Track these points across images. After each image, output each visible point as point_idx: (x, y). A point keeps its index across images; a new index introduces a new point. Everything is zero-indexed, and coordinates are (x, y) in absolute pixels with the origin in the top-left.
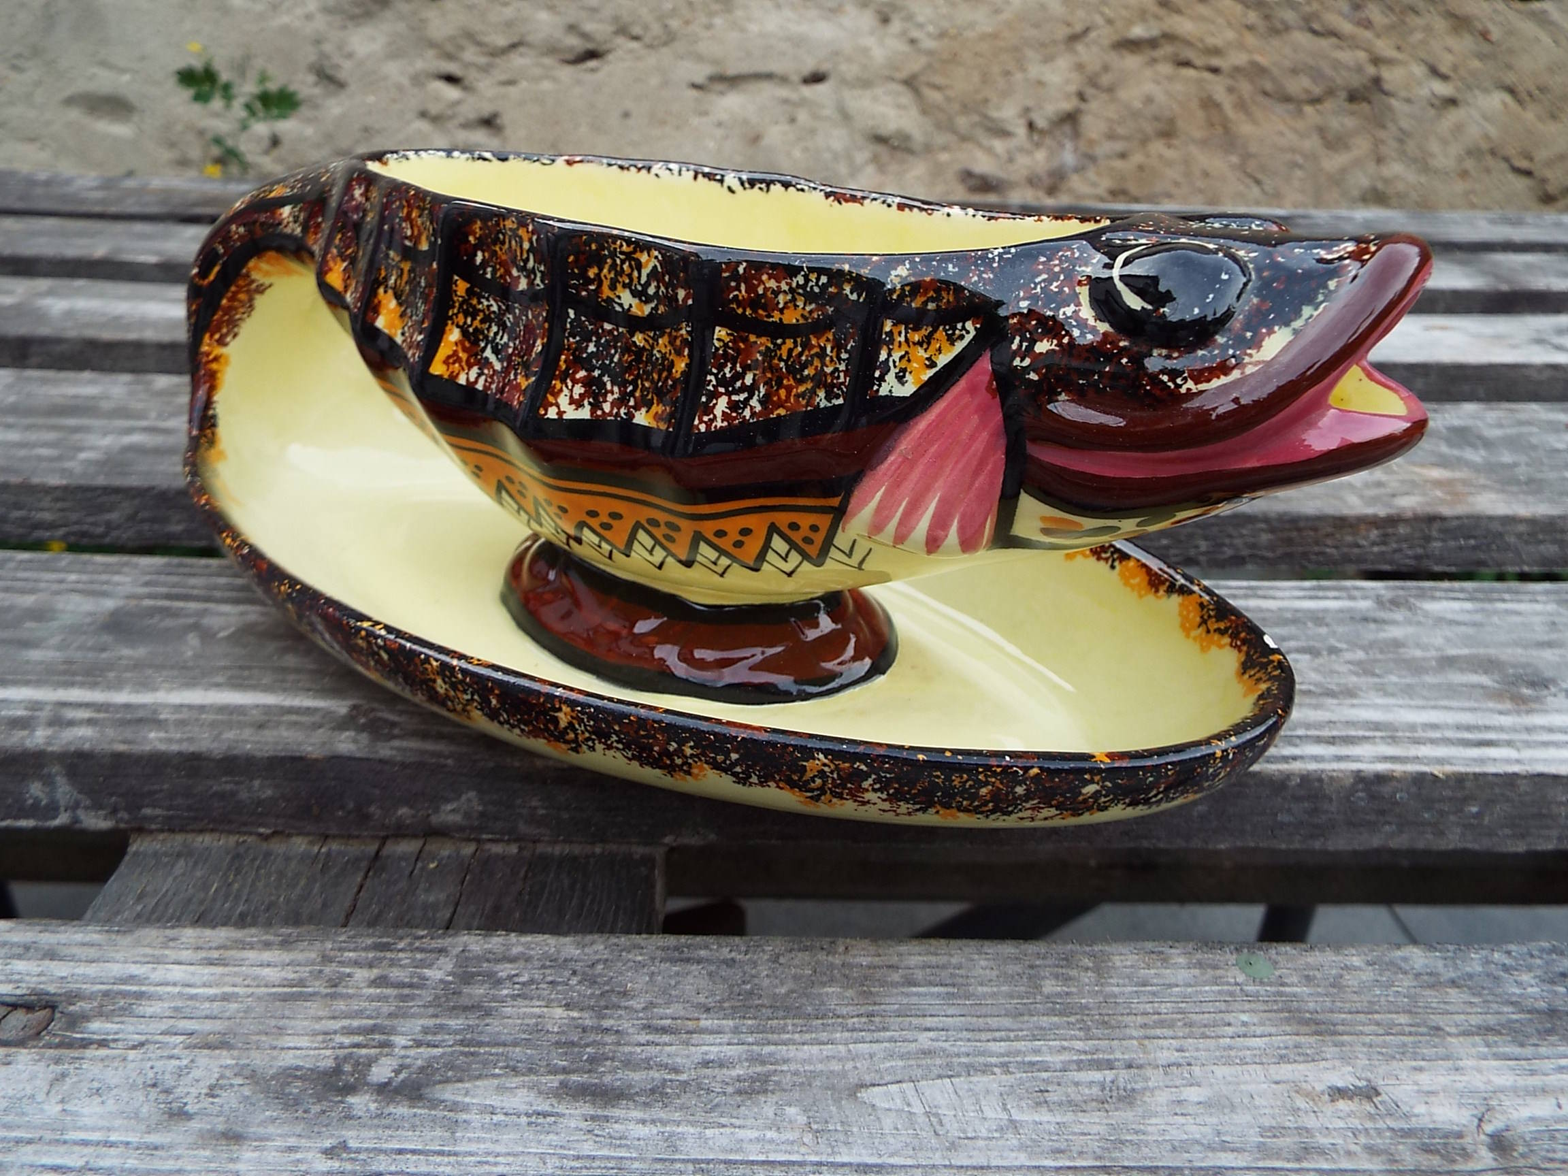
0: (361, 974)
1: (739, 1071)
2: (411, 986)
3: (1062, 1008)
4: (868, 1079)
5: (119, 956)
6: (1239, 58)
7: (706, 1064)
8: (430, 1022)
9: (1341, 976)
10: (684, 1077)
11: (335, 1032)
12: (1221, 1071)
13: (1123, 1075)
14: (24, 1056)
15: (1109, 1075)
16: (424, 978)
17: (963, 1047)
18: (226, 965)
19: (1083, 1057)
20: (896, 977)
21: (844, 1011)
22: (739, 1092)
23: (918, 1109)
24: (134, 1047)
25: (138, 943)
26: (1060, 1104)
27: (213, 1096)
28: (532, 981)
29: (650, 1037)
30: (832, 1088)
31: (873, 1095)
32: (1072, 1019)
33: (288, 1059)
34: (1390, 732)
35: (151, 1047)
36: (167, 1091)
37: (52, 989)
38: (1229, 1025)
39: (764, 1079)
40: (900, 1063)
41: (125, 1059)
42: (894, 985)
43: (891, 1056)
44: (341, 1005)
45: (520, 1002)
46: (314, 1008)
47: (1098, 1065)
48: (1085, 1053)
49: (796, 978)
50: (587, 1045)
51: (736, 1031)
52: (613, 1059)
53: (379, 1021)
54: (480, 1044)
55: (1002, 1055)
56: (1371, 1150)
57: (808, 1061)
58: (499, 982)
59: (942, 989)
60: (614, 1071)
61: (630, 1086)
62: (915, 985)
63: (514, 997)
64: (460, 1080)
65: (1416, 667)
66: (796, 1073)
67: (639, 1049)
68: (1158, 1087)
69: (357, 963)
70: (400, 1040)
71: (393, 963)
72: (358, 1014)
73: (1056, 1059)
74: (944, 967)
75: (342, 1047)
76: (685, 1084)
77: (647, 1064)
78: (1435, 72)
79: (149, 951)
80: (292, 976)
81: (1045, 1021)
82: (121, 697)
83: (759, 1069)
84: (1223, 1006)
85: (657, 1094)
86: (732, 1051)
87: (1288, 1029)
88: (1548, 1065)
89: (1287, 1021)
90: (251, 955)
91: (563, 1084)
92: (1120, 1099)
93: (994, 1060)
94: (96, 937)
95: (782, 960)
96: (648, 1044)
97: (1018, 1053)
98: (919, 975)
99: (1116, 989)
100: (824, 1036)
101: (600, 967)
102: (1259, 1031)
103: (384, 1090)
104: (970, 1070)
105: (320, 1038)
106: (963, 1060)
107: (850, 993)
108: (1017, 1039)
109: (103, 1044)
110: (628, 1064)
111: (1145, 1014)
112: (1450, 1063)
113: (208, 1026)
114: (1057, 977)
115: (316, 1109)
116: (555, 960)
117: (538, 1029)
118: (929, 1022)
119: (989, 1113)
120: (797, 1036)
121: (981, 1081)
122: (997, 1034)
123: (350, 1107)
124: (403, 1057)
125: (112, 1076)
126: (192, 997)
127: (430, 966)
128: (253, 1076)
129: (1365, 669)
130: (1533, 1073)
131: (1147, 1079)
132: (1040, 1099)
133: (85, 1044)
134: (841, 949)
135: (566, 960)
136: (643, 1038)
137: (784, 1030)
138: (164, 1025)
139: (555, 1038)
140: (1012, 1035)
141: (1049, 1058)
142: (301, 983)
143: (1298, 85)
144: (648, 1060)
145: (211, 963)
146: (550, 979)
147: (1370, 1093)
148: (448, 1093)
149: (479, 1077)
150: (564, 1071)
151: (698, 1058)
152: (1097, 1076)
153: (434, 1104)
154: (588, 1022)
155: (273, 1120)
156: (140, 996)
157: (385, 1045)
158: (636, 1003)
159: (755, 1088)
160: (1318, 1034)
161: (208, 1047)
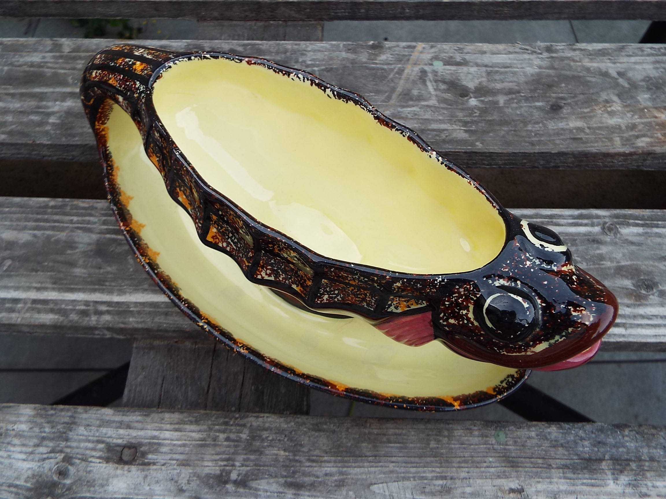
0: (222, 436)
1: (336, 478)
2: (237, 441)
3: (435, 454)
4: (373, 481)
5: (149, 427)
7: (326, 475)
8: (245, 457)
9: (526, 441)
10: (320, 480)
11: (218, 460)
12: (479, 481)
13: (449, 482)
14: (133, 468)
15: (445, 482)
16: (241, 438)
17: (403, 470)
18: (181, 431)
19: (438, 475)
20: (385, 439)
21: (368, 454)
22: (336, 486)
23: (387, 493)
24: (163, 465)
25: (153, 422)
26: (429, 493)
27: (190, 484)
28: (273, 440)
29: (310, 464)
30: (363, 484)
31: (374, 488)
32: (437, 459)
33: (207, 470)
35: (168, 465)
36: (176, 482)
37: (133, 441)
38: (485, 462)
39: (343, 481)
40: (383, 476)
41: (161, 470)
42: (384, 442)
43: (381, 473)
44: (218, 449)
45: (270, 449)
46: (210, 450)
47: (442, 478)
48: (439, 473)
49: (354, 439)
50: (292, 467)
51: (335, 462)
52: (299, 472)
53: (230, 456)
54: (260, 466)
55: (414, 473)
57: (357, 474)
58: (263, 440)
59: (398, 445)
60: (299, 477)
61: (305, 483)
62: (391, 443)
63: (268, 446)
64: (256, 480)
66: (352, 479)
67: (307, 469)
68: (458, 487)
69: (219, 431)
70: (237, 464)
71: (231, 431)
72: (223, 453)
74: (400, 435)
75: (221, 466)
76: (320, 482)
77: (309, 474)
79: (156, 425)
80: (201, 436)
81: (428, 459)
83: (342, 477)
84: (485, 454)
85: (312, 486)
86: (334, 470)
87: (503, 465)
88: (580, 482)
89: (504, 461)
90: (187, 427)
91: (286, 482)
92: (446, 491)
93: (411, 475)
94: (139, 418)
95: (350, 430)
96: (309, 467)
97: (419, 472)
98: (392, 438)
99: (453, 446)
100: (361, 464)
101: (293, 433)
102: (494, 465)
103: (236, 483)
104: (405, 479)
105: (214, 462)
106: (402, 475)
107: (370, 446)
108: (419, 467)
109: (154, 464)
110: (304, 474)
111: (460, 457)
112: (548, 480)
113: (181, 457)
114: (435, 440)
115: (218, 489)
116: (279, 430)
117: (276, 460)
118: (394, 459)
119: (407, 496)
120: (353, 464)
121: (407, 483)
122: (414, 465)
123: (227, 489)
124: (239, 470)
125: (160, 476)
126: (174, 445)
127: (241, 433)
128: (199, 477)
130: (574, 485)
131: (455, 484)
132: (423, 491)
133: (149, 464)
134: (368, 425)
135: (283, 430)
136: (308, 464)
137: (349, 462)
138: (169, 456)
139: (282, 464)
140: (418, 465)
141: (428, 475)
142: (204, 440)
144: (309, 473)
145: (176, 430)
146: (278, 438)
147: (521, 491)
148: (254, 484)
149: (262, 479)
150: (286, 477)
151: (324, 472)
152: (440, 482)
153: (250, 488)
154: (291, 457)
155: (207, 493)
156: (159, 444)
157: (233, 465)
158: (305, 449)
159: (340, 484)
160: (512, 467)
161: (184, 465)
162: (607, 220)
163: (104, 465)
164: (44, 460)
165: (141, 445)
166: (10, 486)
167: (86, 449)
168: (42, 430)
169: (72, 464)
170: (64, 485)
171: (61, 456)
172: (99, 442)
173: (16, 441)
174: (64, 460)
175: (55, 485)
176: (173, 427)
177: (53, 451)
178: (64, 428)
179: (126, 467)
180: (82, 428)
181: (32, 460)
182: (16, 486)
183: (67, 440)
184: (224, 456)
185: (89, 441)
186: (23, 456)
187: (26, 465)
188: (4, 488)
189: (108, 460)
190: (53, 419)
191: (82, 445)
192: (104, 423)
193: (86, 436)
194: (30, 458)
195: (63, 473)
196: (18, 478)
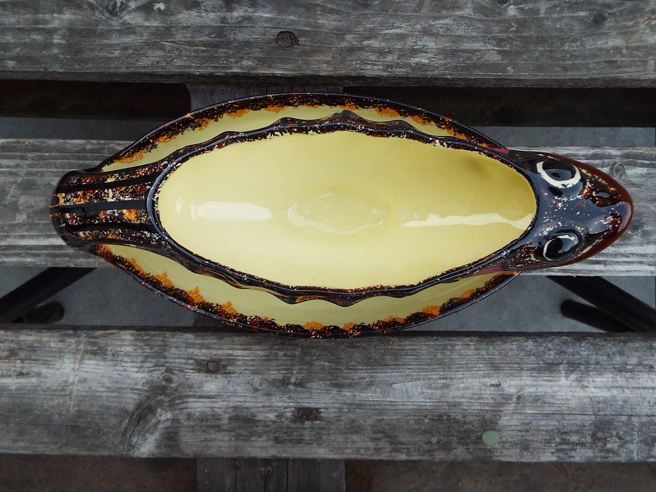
0: (281, 353)
1: (367, 380)
2: (292, 356)
3: (440, 362)
4: (394, 382)
5: (224, 347)
7: (360, 378)
8: (299, 367)
9: (508, 352)
11: (280, 370)
12: (470, 380)
13: (449, 381)
14: (219, 376)
15: (445, 381)
16: (295, 354)
17: (416, 374)
18: (249, 350)
20: (403, 353)
21: (390, 364)
22: (367, 385)
23: (404, 389)
24: (240, 374)
25: (226, 344)
26: (433, 388)
27: (262, 386)
28: (319, 355)
29: (348, 371)
30: (386, 384)
31: (394, 386)
32: (442, 366)
33: (272, 377)
35: (244, 374)
36: (252, 384)
37: (215, 358)
38: (476, 367)
39: (372, 382)
40: (402, 378)
41: (240, 377)
42: (403, 355)
43: (400, 376)
44: (279, 362)
45: (318, 361)
46: (274, 363)
47: (444, 378)
48: (442, 375)
49: (380, 353)
50: (335, 373)
51: (366, 369)
52: (340, 377)
53: (289, 367)
54: (312, 373)
55: (424, 376)
56: (492, 398)
57: (382, 377)
58: (312, 356)
59: (413, 357)
60: (341, 380)
61: (345, 383)
62: (408, 355)
63: (316, 360)
64: (310, 382)
66: (379, 380)
68: (455, 384)
69: (278, 349)
70: (295, 372)
71: (287, 349)
72: (283, 365)
73: (435, 377)
74: (415, 350)
75: (283, 374)
76: (356, 383)
77: (348, 378)
79: (229, 346)
80: (265, 354)
81: (435, 367)
83: (371, 379)
84: (476, 362)
85: (350, 386)
87: (489, 369)
88: (541, 379)
89: (490, 367)
90: (253, 347)
91: (331, 383)
92: (446, 387)
93: (422, 377)
94: (215, 341)
95: (377, 347)
96: (347, 373)
97: (428, 375)
98: (409, 352)
99: (454, 357)
100: (386, 371)
101: (334, 350)
102: (482, 369)
103: (294, 384)
104: (417, 379)
105: (278, 371)
106: (415, 377)
107: (392, 358)
108: (428, 372)
109: (233, 373)
110: (344, 378)
111: (459, 364)
112: (519, 378)
113: (252, 368)
114: (441, 353)
115: (283, 389)
116: (324, 348)
117: (323, 369)
118: (410, 367)
119: (418, 390)
120: (380, 371)
121: (418, 382)
122: (424, 370)
123: (289, 388)
124: (297, 376)
125: (239, 381)
126: (246, 360)
127: (295, 350)
128: (267, 381)
130: (536, 381)
131: (453, 382)
132: (430, 387)
133: (230, 373)
134: (391, 343)
135: (326, 348)
137: (376, 369)
138: (243, 368)
139: (327, 371)
140: (427, 370)
142: (267, 356)
144: (348, 377)
145: (245, 349)
146: (323, 354)
147: (498, 386)
148: (308, 385)
149: (314, 381)
150: (331, 380)
151: (358, 376)
152: (443, 381)
153: (306, 388)
154: (334, 367)
155: (275, 391)
156: (234, 359)
157: (292, 373)
158: (344, 361)
159: (371, 384)
160: (495, 370)
161: (255, 373)
162: (617, 160)
163: (198, 374)
164: (152, 371)
165: (221, 360)
166: (132, 389)
167: (181, 363)
168: (144, 351)
169: (174, 374)
170: (172, 387)
171: (163, 369)
172: (189, 358)
173: (126, 359)
174: (167, 371)
175: (164, 388)
176: (242, 347)
177: (156, 365)
178: (160, 349)
179: (214, 375)
180: (174, 349)
181: (143, 372)
182: (137, 389)
183: (165, 357)
184: (284, 367)
185: (182, 358)
186: (136, 370)
187: (139, 376)
188: (128, 391)
189: (199, 371)
190: (149, 343)
191: (177, 361)
192: (189, 345)
193: (178, 355)
194: (141, 370)
195: (168, 380)
196: (136, 384)
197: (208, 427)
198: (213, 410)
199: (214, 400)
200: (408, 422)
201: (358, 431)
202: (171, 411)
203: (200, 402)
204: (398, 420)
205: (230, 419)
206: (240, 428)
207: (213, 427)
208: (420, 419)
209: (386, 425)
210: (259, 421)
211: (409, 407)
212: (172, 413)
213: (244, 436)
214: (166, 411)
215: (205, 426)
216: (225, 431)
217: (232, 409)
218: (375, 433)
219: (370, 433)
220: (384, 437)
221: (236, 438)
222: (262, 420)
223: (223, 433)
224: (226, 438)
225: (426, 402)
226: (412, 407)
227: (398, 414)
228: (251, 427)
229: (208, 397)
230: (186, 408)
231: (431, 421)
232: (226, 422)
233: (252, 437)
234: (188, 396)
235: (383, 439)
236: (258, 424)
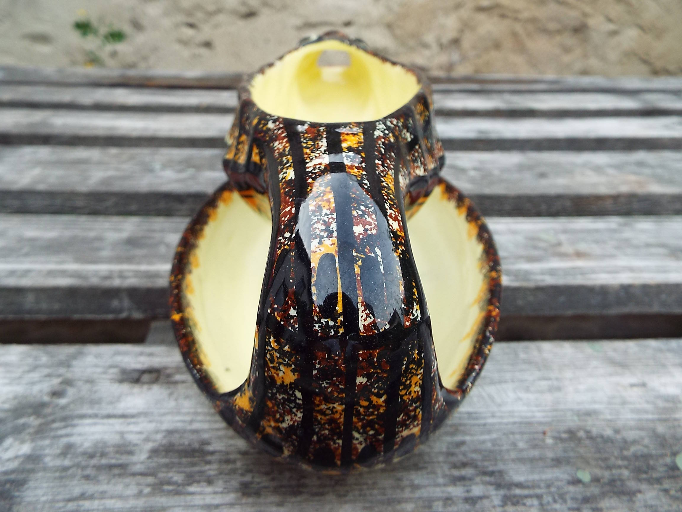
3: (529, 362)
6: (526, 15)
12: (590, 379)
13: (555, 382)
14: (155, 387)
15: (550, 383)
23: (484, 394)
26: (535, 391)
32: (532, 365)
34: (631, 270)
37: (156, 365)
38: (590, 365)
47: (546, 379)
48: (540, 375)
55: (510, 376)
56: (648, 402)
65: (637, 247)
68: (569, 385)
78: (610, 20)
82: (144, 267)
87: (611, 366)
92: (556, 390)
97: (516, 376)
104: (500, 382)
108: (514, 372)
109: (182, 382)
112: (669, 375)
114: (524, 352)
121: (504, 386)
125: (190, 392)
129: (618, 248)
131: (564, 383)
132: (527, 390)
133: (176, 383)
143: (552, 26)
147: (644, 385)
152: (545, 382)
163: (117, 385)
164: (34, 383)
165: (165, 368)
167: (94, 373)
168: (37, 359)
169: (72, 386)
170: (57, 405)
171: (58, 380)
172: (111, 367)
174: (62, 383)
175: (43, 405)
177: (49, 376)
179: (146, 386)
180: (91, 357)
181: (18, 384)
183: (69, 366)
185: (98, 367)
187: (6, 389)
189: (121, 381)
191: (89, 370)
192: (118, 353)
194: (16, 382)
195: (56, 394)
197: (99, 468)
198: (122, 437)
199: (132, 420)
200: (514, 444)
201: (421, 465)
202: (33, 440)
203: (104, 424)
204: (494, 442)
205: (154, 452)
206: (168, 466)
207: (111, 467)
208: (535, 439)
209: (475, 451)
210: (212, 453)
211: (505, 420)
212: (33, 445)
213: (175, 483)
214: (23, 442)
215: (94, 466)
216: (134, 475)
217: (164, 434)
218: (455, 466)
219: (446, 468)
220: (477, 475)
221: (154, 489)
222: (220, 452)
223: (128, 480)
224: (133, 490)
225: (533, 412)
226: (511, 420)
227: (489, 432)
228: (193, 465)
229: (123, 416)
230: (67, 435)
231: (558, 441)
232: (143, 456)
233: (189, 484)
234: (82, 417)
235: (478, 479)
236: (209, 458)
